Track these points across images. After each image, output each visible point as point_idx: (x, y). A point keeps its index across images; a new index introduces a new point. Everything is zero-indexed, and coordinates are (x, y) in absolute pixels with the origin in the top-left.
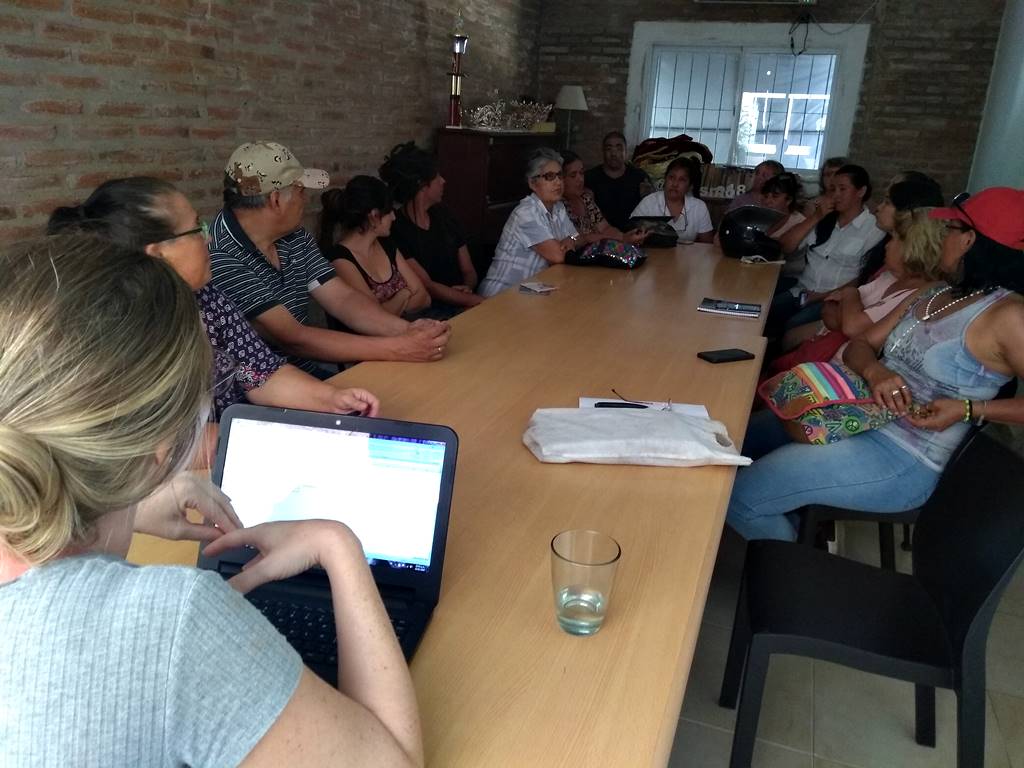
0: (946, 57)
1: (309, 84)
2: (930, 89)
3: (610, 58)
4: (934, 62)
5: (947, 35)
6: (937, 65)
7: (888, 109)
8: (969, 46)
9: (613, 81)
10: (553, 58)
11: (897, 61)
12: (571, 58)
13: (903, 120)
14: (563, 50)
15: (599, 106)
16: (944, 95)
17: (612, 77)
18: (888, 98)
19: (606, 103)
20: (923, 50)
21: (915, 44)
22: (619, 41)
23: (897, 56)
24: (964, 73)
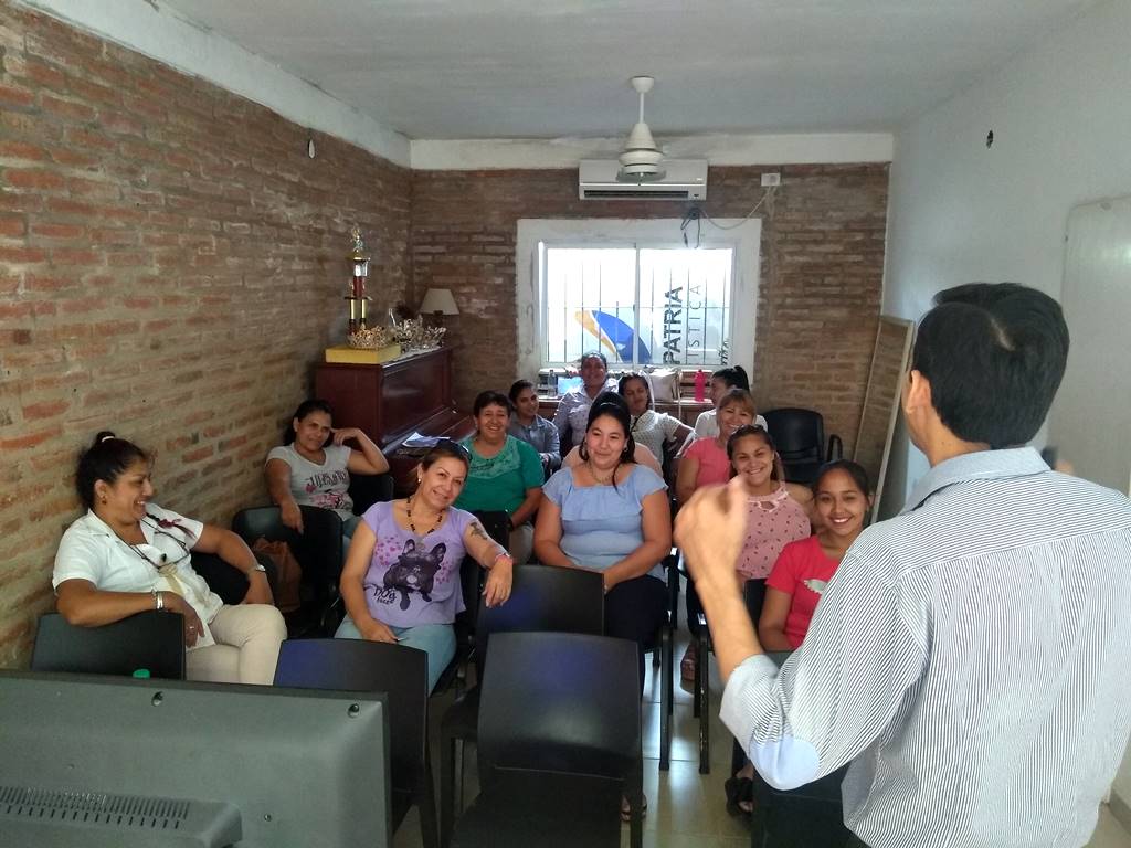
0: (839, 248)
1: (156, 346)
2: (828, 280)
3: (494, 258)
4: (827, 254)
5: (837, 227)
6: (830, 257)
7: (789, 301)
8: (859, 237)
9: (499, 281)
10: (429, 258)
11: (792, 254)
12: (449, 258)
13: (806, 311)
14: (441, 249)
15: (487, 308)
16: (842, 285)
17: (498, 277)
18: (788, 291)
19: (494, 304)
20: (816, 242)
21: (807, 237)
22: (503, 239)
23: (791, 248)
24: (858, 263)
